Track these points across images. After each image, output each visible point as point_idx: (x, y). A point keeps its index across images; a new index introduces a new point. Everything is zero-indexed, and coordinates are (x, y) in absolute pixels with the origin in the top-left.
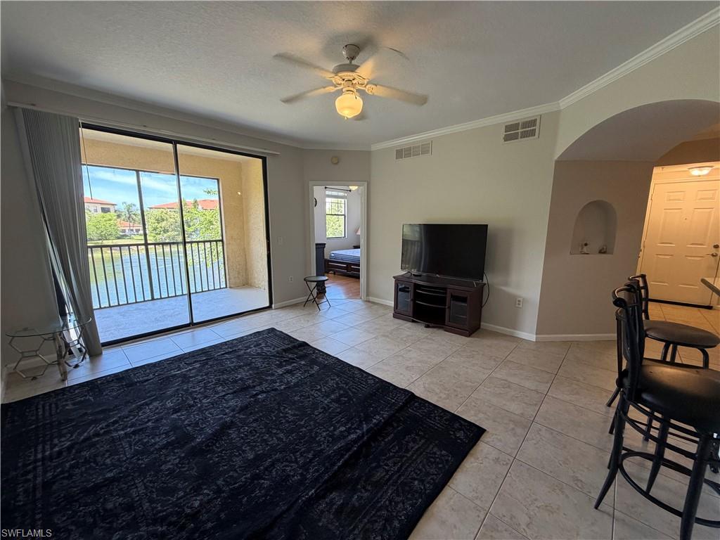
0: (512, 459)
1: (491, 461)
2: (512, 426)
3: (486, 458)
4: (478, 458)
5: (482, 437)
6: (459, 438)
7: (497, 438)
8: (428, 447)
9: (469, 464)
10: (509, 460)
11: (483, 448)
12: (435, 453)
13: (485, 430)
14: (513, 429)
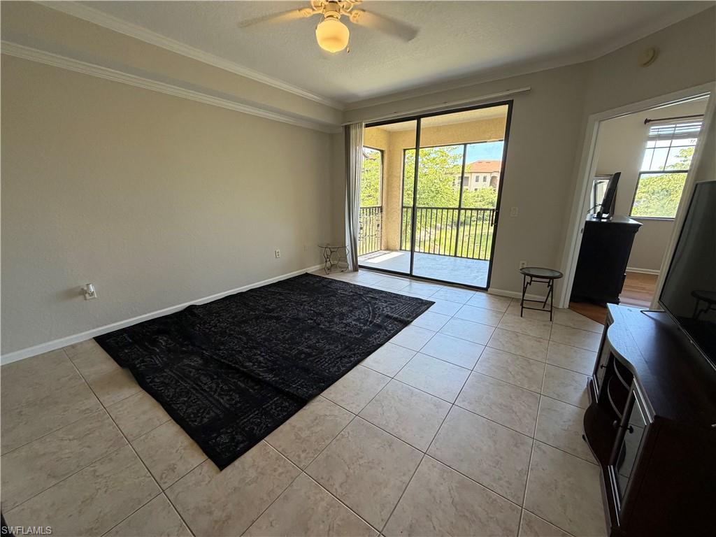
0: (165, 487)
1: (174, 462)
2: (218, 514)
3: (181, 458)
4: (185, 449)
5: (213, 464)
6: (219, 435)
7: (203, 481)
8: (218, 408)
9: (183, 440)
10: (165, 483)
11: (195, 458)
12: (208, 413)
13: (221, 470)
14: (211, 513)
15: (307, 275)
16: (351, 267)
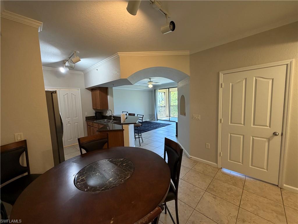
15: (146, 121)
16: (156, 120)
